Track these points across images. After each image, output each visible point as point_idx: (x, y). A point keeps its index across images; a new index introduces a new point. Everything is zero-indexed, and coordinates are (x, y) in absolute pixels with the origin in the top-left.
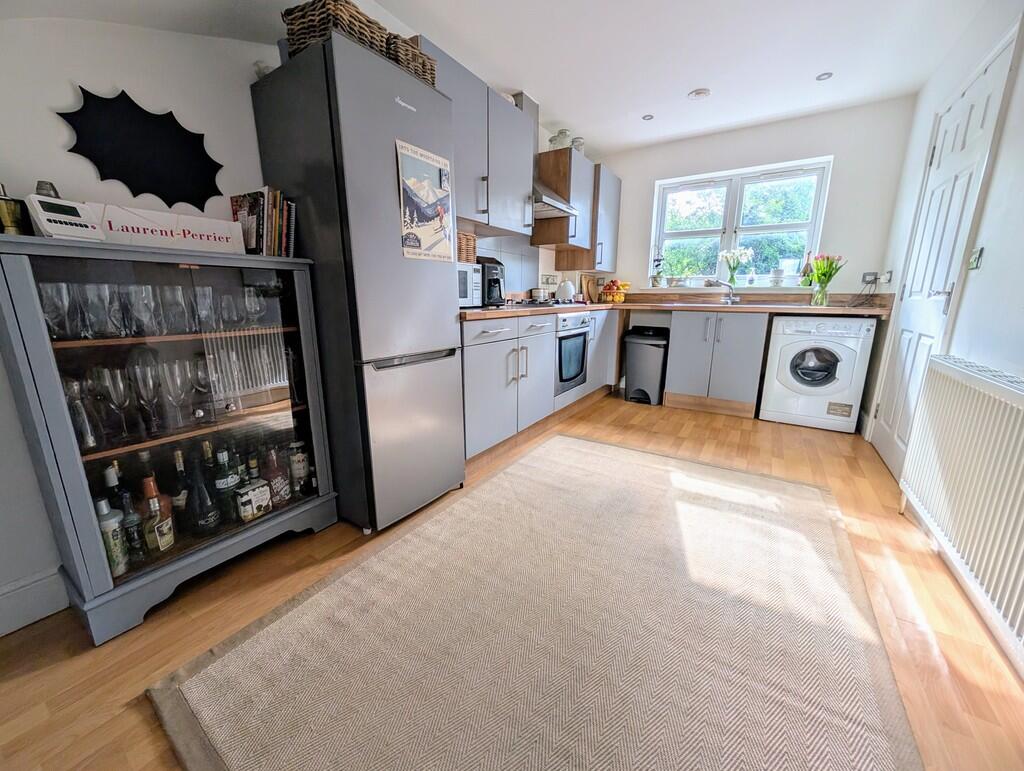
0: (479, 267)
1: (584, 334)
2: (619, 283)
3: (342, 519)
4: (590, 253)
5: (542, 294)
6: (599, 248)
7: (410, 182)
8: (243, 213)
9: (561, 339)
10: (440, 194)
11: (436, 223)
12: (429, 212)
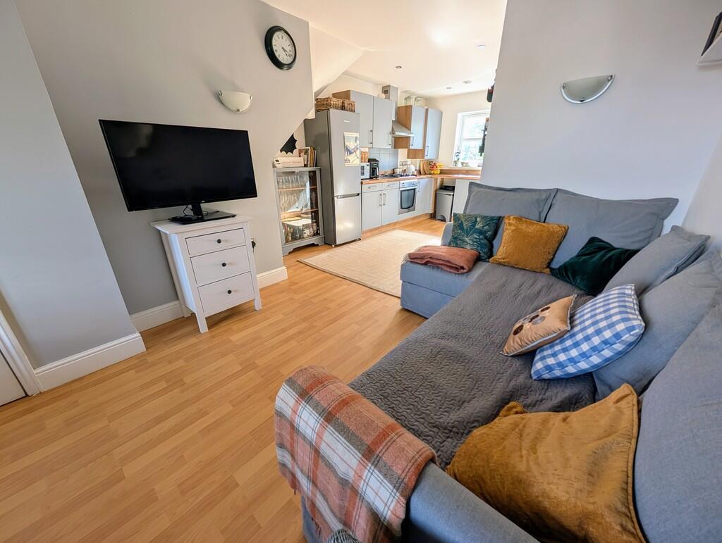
0: (369, 164)
1: (415, 189)
2: (437, 165)
3: (325, 244)
4: (423, 151)
5: (398, 171)
6: (426, 148)
7: (347, 144)
8: (302, 154)
9: (401, 191)
10: (356, 144)
11: (354, 154)
12: (353, 151)
